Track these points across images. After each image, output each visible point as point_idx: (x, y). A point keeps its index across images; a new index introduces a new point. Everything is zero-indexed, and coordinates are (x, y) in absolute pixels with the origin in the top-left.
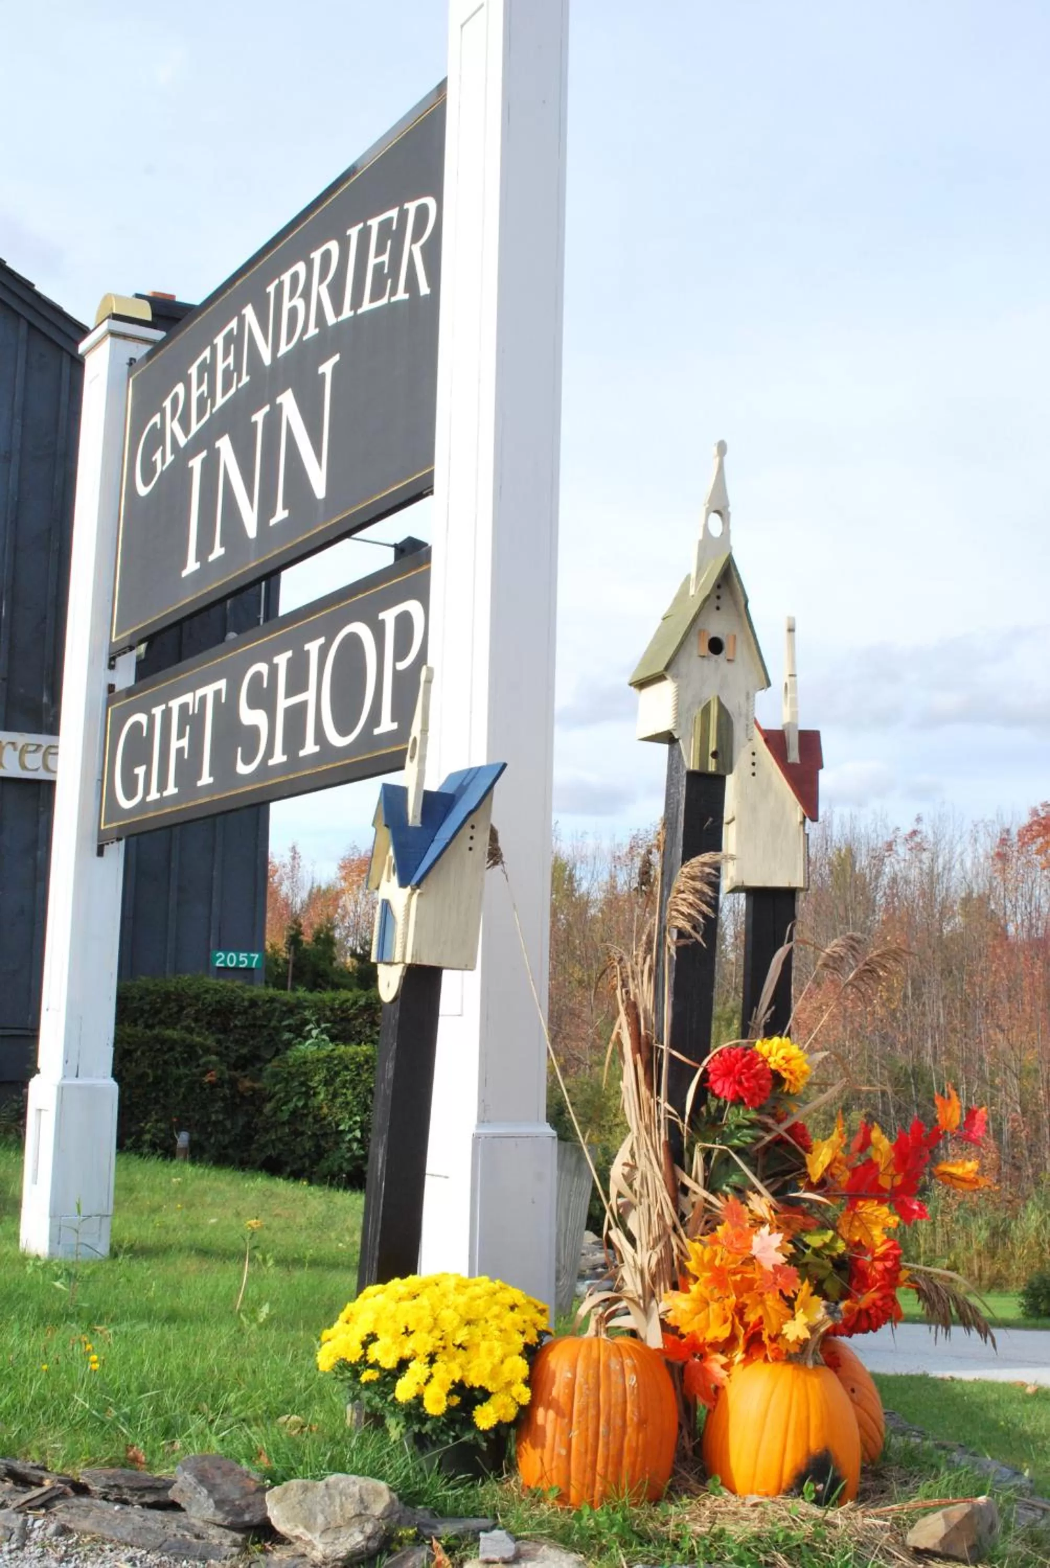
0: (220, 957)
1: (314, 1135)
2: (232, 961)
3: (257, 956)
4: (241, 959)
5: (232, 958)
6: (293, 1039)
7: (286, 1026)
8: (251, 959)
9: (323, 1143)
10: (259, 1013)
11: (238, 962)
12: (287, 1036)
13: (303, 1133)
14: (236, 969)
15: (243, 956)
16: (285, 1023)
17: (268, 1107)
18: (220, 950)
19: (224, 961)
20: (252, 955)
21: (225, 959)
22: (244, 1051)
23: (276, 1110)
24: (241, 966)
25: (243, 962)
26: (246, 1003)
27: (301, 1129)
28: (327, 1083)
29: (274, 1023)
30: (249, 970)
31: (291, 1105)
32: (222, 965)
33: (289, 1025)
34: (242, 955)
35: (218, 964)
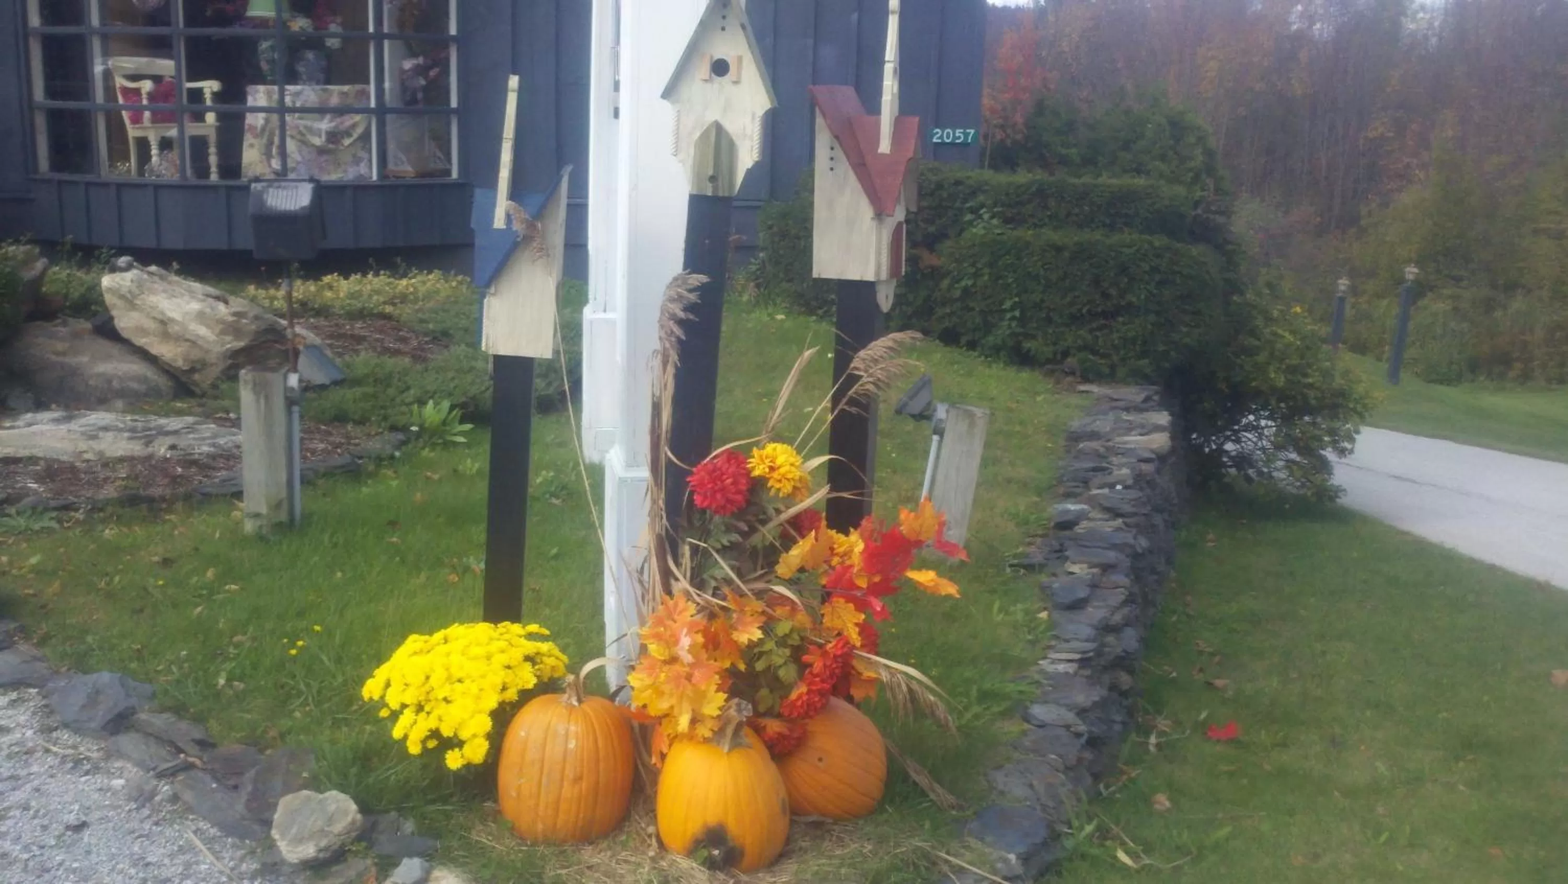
0: (937, 133)
1: (982, 311)
2: (948, 138)
3: (972, 131)
4: (957, 135)
5: (948, 134)
6: (974, 220)
7: (968, 208)
8: (966, 135)
9: (990, 318)
10: (945, 195)
11: (955, 138)
12: (969, 217)
13: (973, 309)
14: (952, 144)
15: (958, 133)
16: (968, 205)
17: (945, 283)
18: (937, 127)
19: (941, 137)
20: (968, 131)
21: (942, 136)
22: (932, 229)
23: (950, 287)
24: (957, 141)
25: (959, 138)
26: (933, 186)
27: (971, 305)
28: (991, 265)
29: (958, 204)
30: (965, 145)
31: (963, 283)
32: (940, 141)
33: (971, 207)
34: (958, 131)
35: (935, 140)
